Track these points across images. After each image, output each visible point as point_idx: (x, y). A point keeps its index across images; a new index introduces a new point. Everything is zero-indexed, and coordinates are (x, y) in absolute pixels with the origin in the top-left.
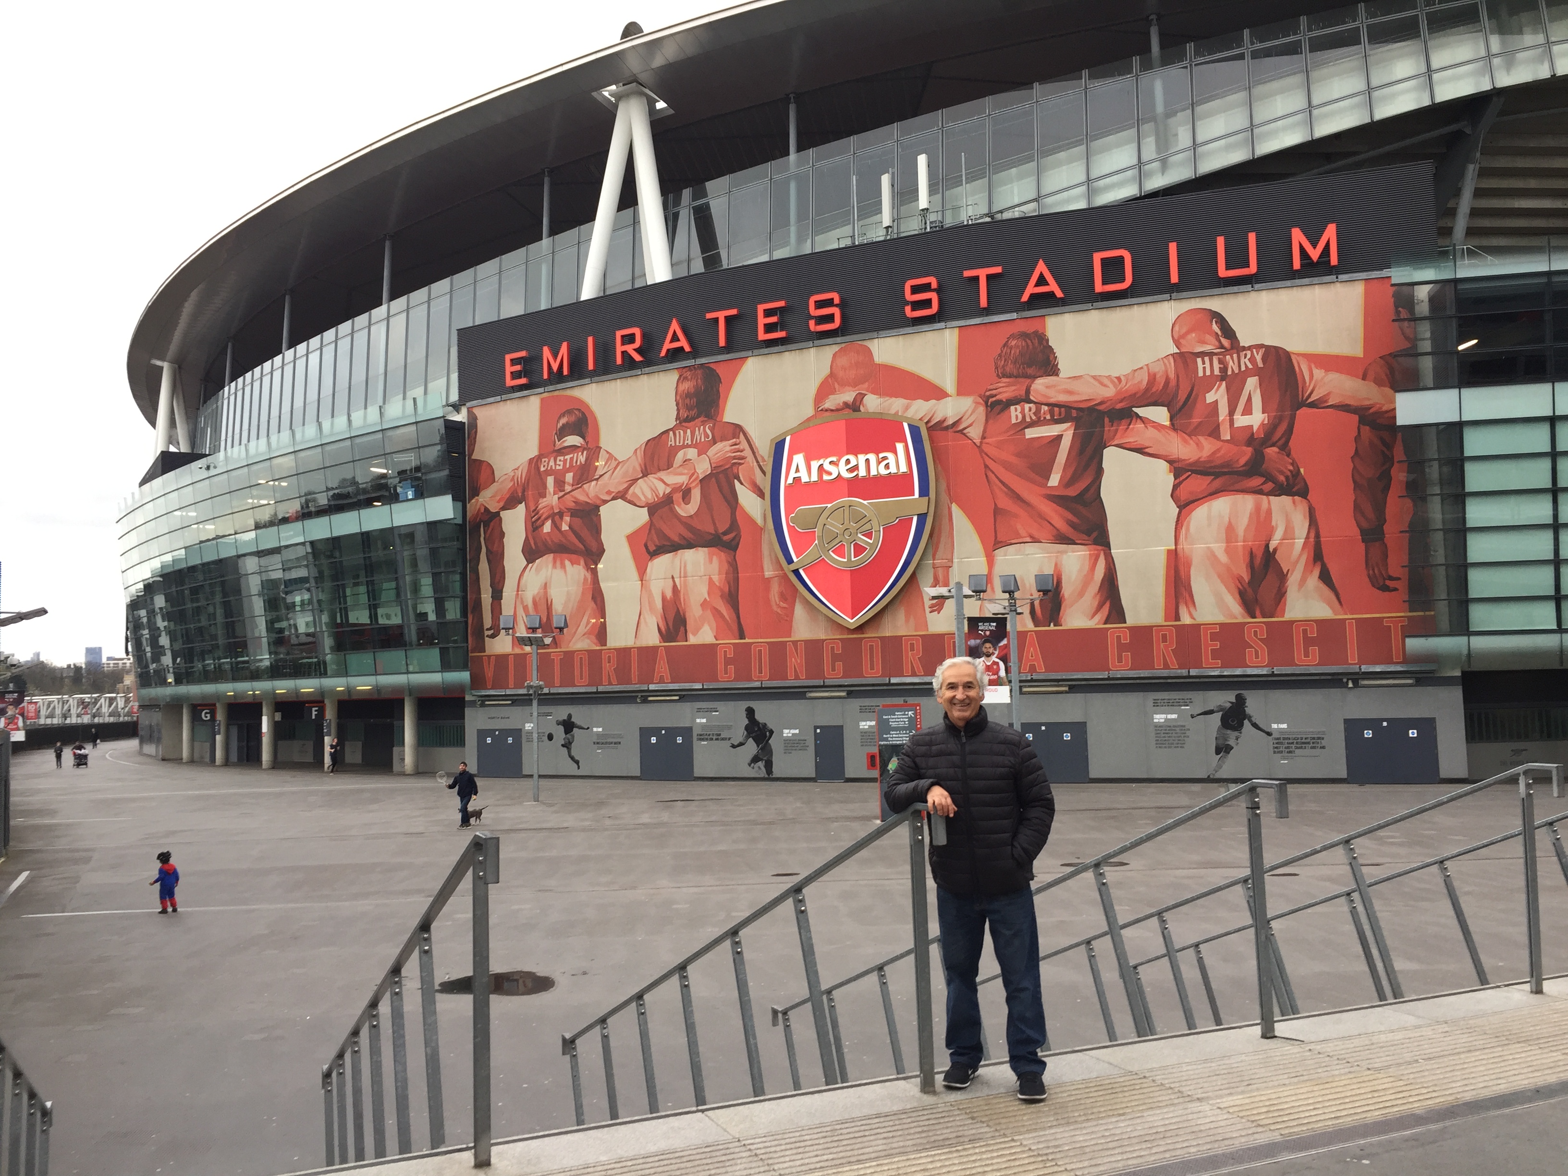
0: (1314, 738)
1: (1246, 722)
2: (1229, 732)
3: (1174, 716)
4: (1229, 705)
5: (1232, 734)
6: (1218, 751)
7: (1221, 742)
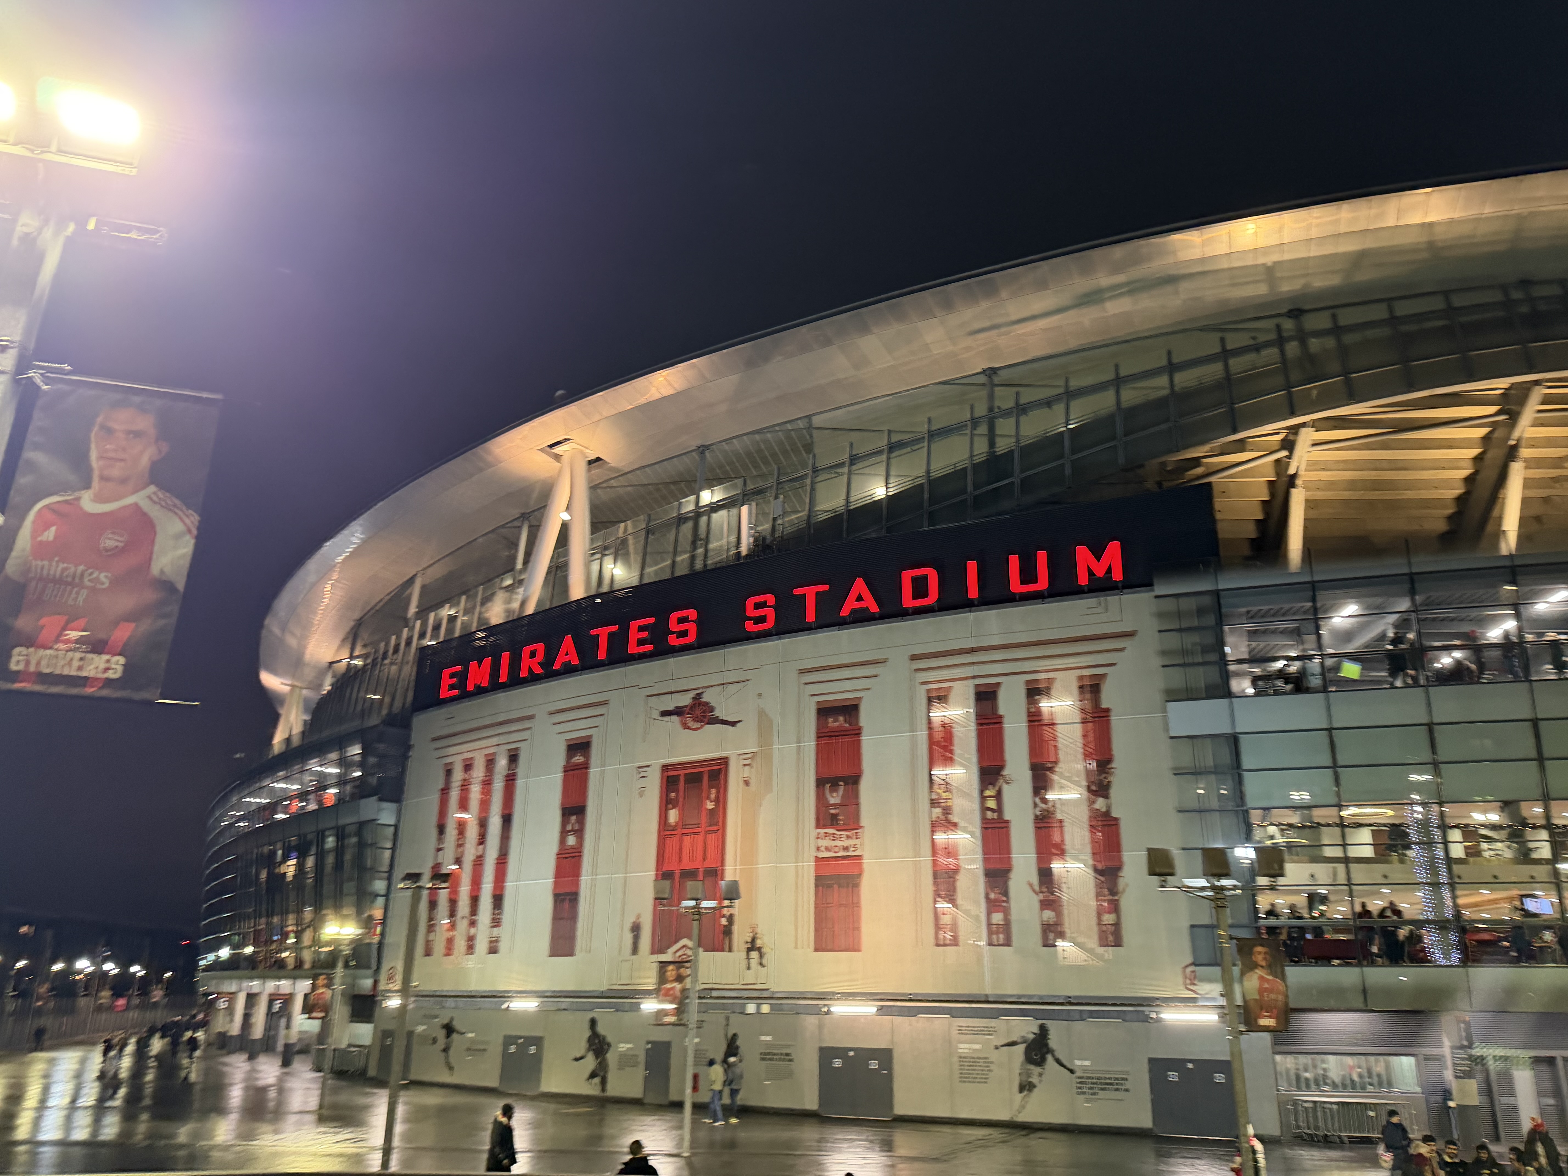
0: (1117, 1079)
1: (1049, 1058)
2: (1032, 1067)
3: (977, 1047)
4: (1032, 1036)
5: (1036, 1070)
6: (1022, 1089)
7: (1024, 1078)
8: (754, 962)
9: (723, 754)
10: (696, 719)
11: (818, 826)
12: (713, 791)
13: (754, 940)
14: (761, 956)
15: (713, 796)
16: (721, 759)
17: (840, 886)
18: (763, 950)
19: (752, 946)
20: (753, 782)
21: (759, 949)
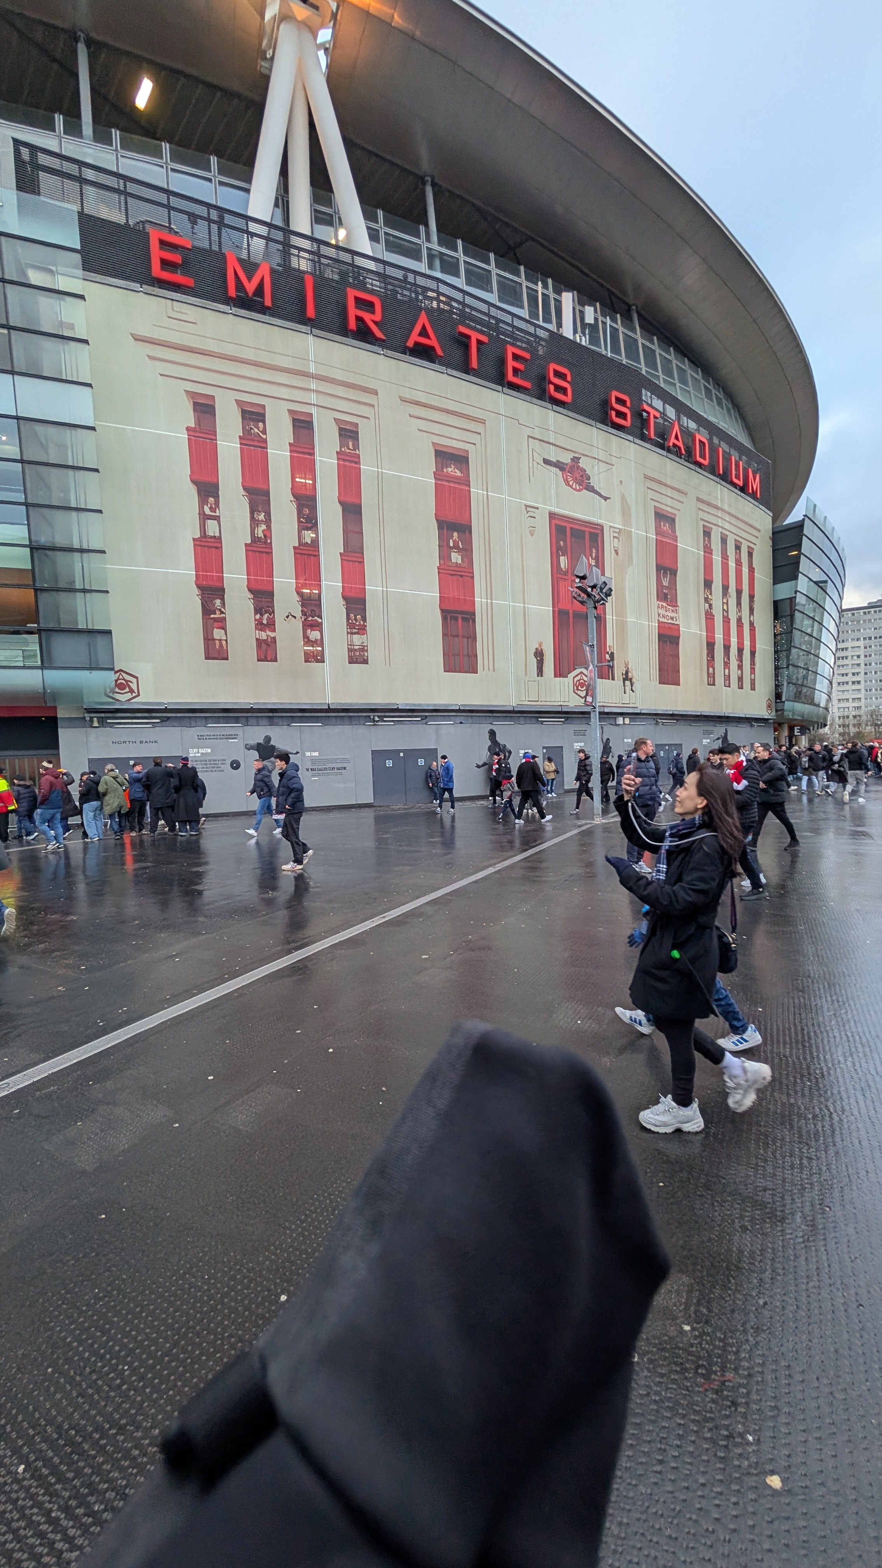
8: (628, 688)
9: (600, 521)
10: (576, 480)
11: (658, 599)
12: (594, 551)
13: (627, 673)
14: (632, 685)
15: (594, 555)
16: (598, 525)
17: (670, 643)
18: (634, 680)
19: (626, 678)
20: (620, 552)
21: (631, 680)
